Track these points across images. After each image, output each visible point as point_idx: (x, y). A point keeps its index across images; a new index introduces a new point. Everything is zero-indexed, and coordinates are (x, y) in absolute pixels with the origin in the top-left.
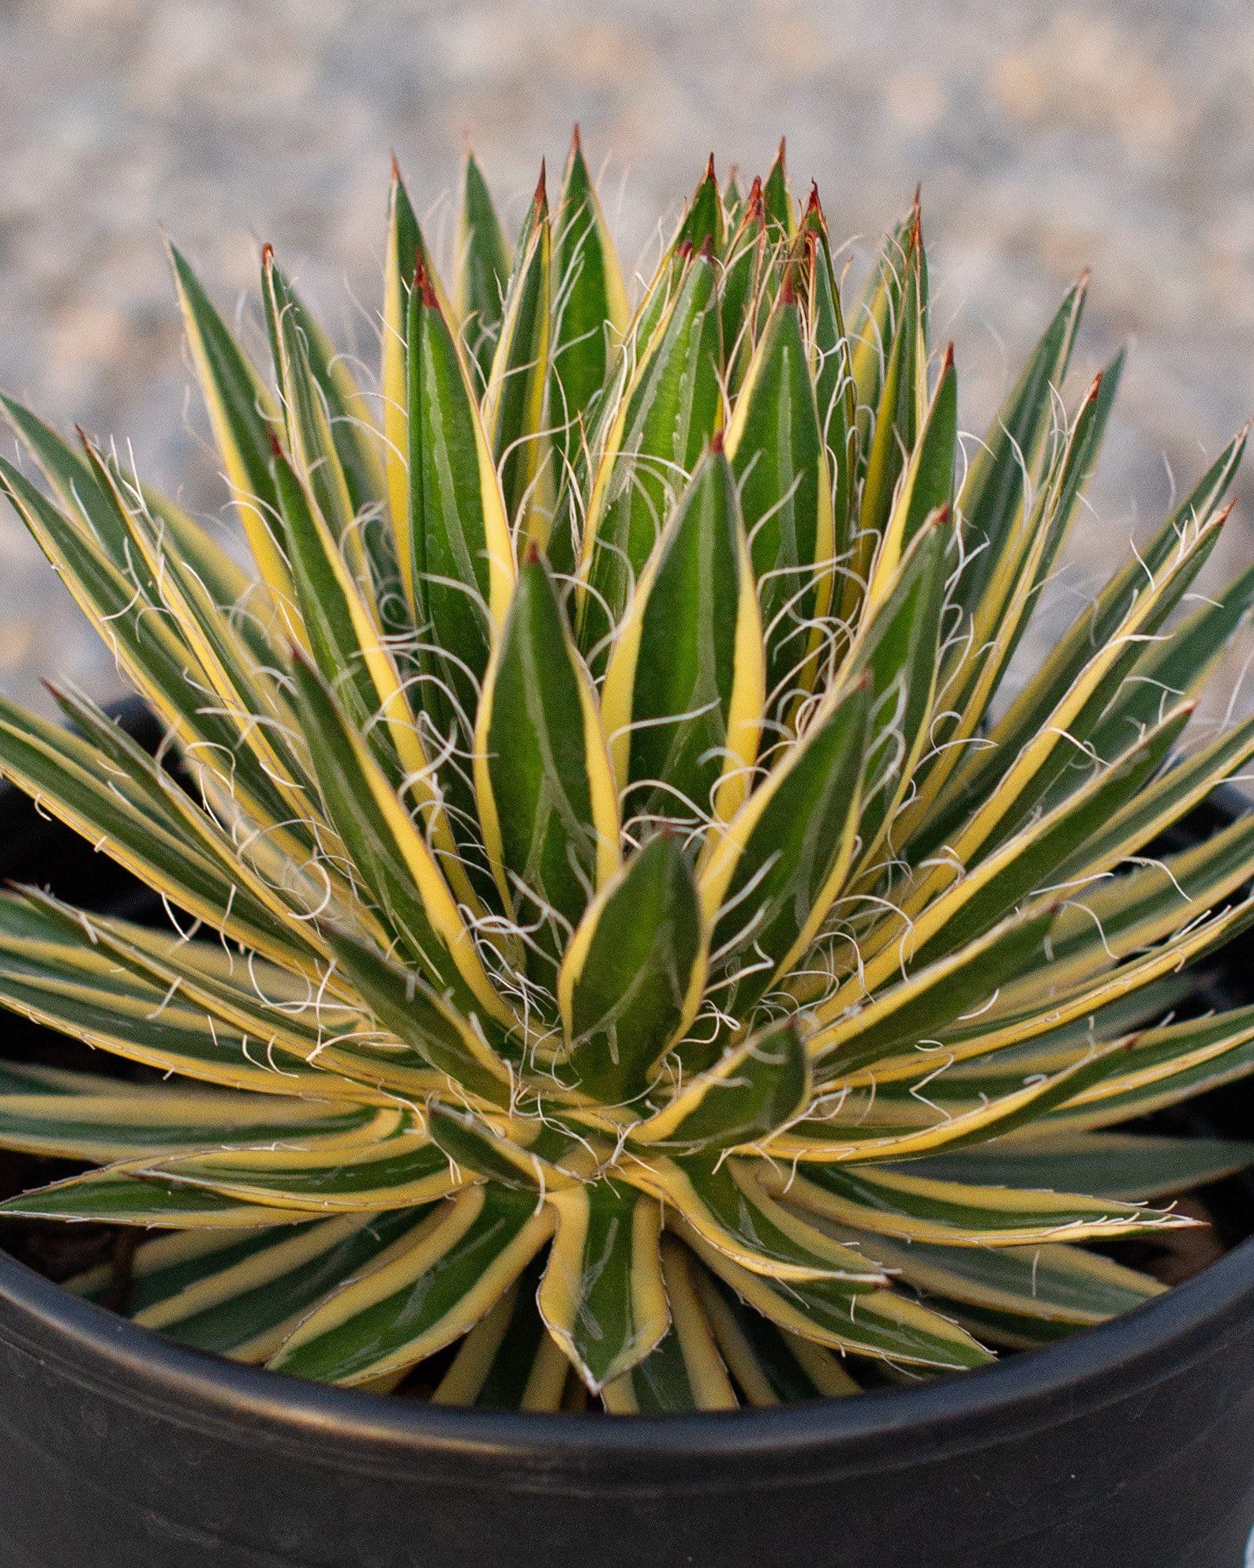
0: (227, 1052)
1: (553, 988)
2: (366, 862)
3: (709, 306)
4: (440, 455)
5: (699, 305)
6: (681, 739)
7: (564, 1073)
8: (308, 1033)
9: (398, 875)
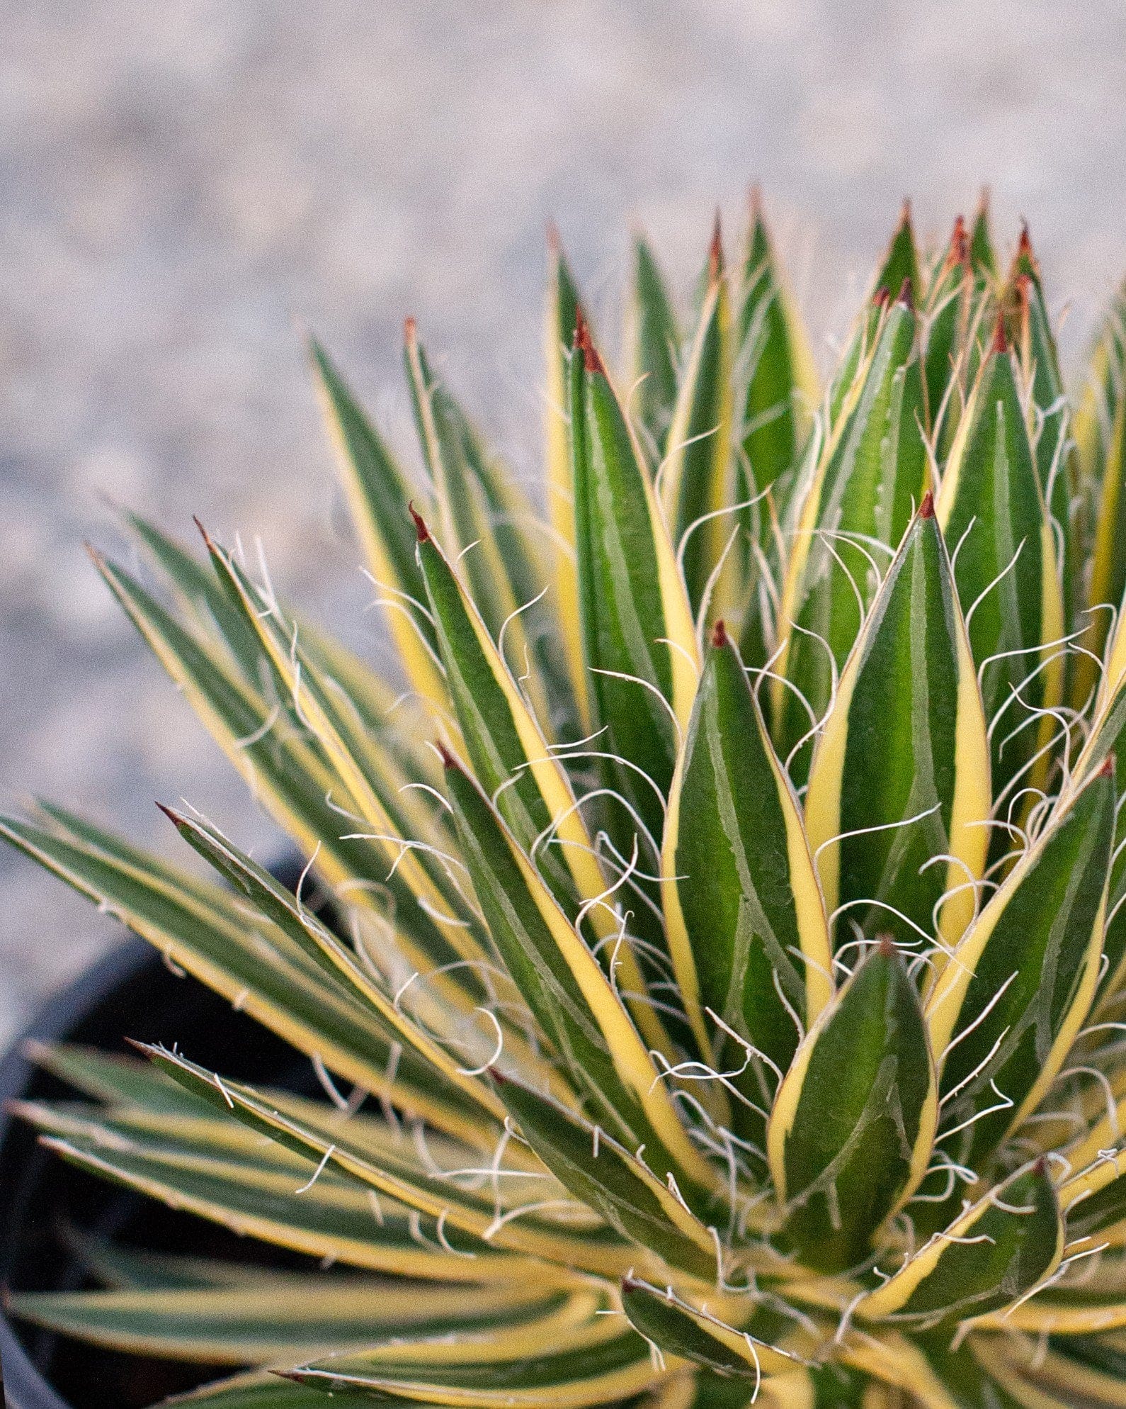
0: (394, 1234)
1: (762, 1144)
2: (542, 1006)
3: (911, 360)
4: (611, 541)
5: (899, 359)
6: (897, 852)
7: (780, 1242)
8: (485, 1208)
9: (581, 1020)
